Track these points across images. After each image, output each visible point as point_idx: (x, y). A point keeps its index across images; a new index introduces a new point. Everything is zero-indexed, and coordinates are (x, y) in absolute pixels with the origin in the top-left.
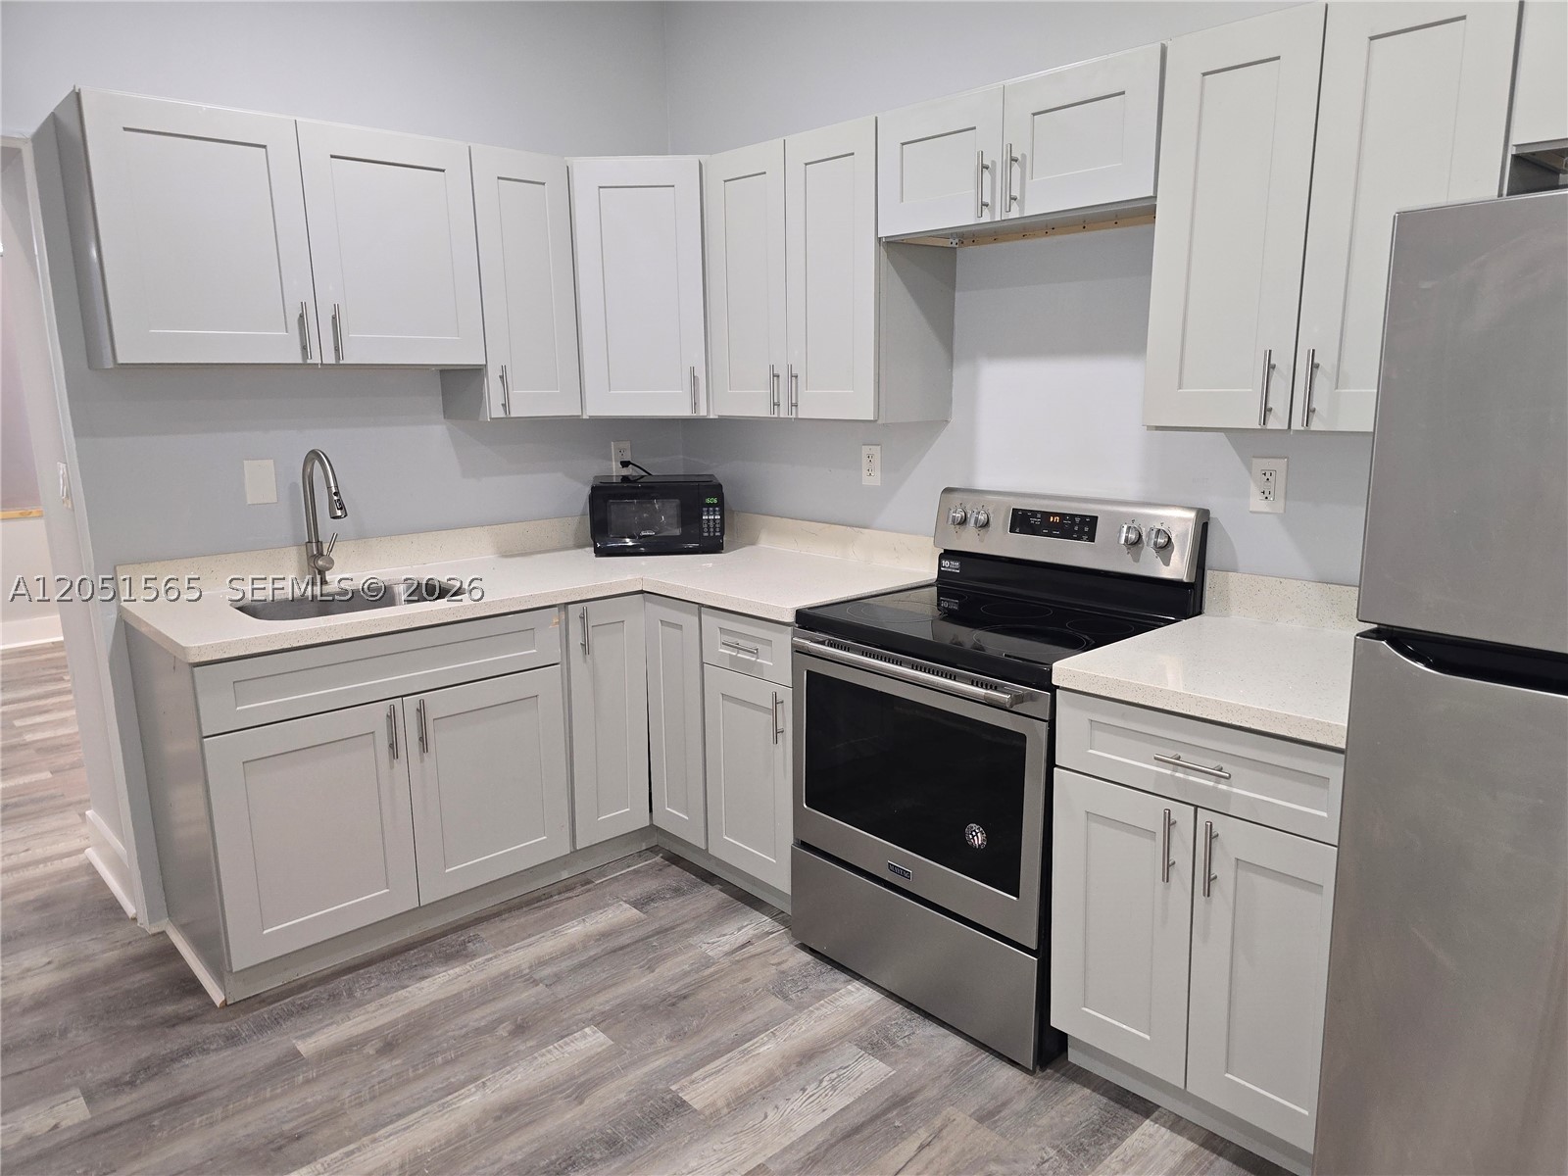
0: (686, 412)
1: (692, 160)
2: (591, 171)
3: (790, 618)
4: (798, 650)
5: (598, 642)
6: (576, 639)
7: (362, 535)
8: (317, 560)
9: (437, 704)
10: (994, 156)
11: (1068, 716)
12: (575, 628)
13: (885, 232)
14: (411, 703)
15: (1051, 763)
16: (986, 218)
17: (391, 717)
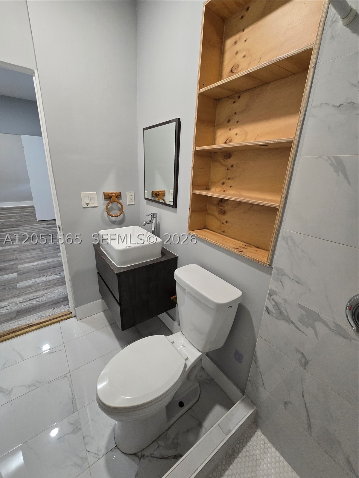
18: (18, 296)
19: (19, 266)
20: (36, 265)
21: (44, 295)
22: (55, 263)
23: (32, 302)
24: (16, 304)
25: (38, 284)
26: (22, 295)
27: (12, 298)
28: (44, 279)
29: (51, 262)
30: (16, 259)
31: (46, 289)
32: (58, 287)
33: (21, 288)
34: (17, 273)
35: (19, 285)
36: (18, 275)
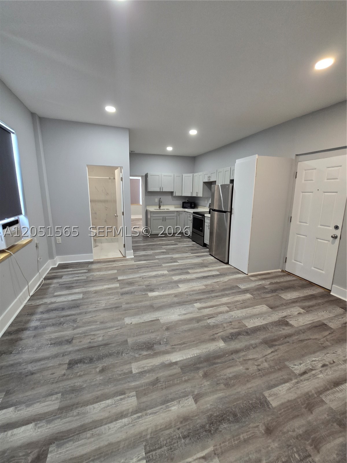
0: (190, 196)
1: (192, 174)
2: (184, 175)
3: (192, 212)
4: (193, 215)
5: (180, 215)
6: (178, 214)
7: (163, 205)
8: (160, 207)
9: (166, 218)
10: (209, 177)
11: (206, 218)
12: (178, 213)
13: (203, 181)
14: (164, 217)
15: (205, 222)
16: (208, 181)
17: (163, 218)
18: (115, 267)
19: (118, 285)
20: (105, 285)
21: (103, 266)
22: (90, 285)
23: (109, 264)
24: (116, 264)
25: (105, 271)
26: (114, 266)
27: (118, 266)
28: (102, 273)
29: (93, 287)
30: (122, 294)
31: (102, 268)
32: (95, 268)
33: (114, 269)
34: (118, 279)
35: (116, 271)
36: (117, 278)
